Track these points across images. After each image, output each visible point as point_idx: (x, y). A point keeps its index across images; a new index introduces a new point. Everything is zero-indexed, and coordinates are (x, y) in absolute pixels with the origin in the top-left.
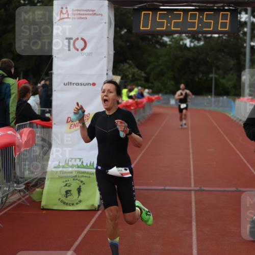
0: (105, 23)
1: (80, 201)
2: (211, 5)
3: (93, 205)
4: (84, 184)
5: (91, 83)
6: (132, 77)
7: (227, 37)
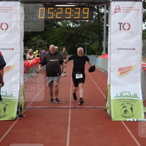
1: (5, 116)
2: (79, 4)
3: (12, 117)
4: (8, 105)
5: (11, 48)
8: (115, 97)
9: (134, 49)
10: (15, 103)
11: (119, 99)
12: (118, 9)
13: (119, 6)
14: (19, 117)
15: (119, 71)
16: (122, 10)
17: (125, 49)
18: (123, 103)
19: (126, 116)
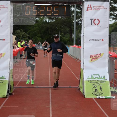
0: (9, 11)
2: (58, 3)
3: (4, 95)
5: (3, 39)
6: (22, 36)
7: (66, 18)
8: (87, 79)
9: (103, 40)
10: (6, 83)
11: (90, 81)
12: (90, 8)
13: (90, 5)
14: (9, 95)
15: (90, 57)
16: (93, 9)
17: (95, 40)
18: (94, 83)
19: (96, 94)
